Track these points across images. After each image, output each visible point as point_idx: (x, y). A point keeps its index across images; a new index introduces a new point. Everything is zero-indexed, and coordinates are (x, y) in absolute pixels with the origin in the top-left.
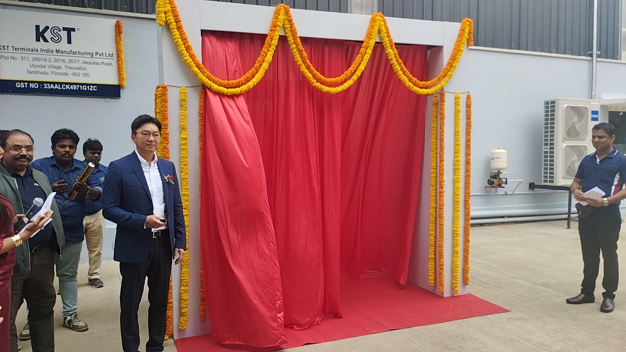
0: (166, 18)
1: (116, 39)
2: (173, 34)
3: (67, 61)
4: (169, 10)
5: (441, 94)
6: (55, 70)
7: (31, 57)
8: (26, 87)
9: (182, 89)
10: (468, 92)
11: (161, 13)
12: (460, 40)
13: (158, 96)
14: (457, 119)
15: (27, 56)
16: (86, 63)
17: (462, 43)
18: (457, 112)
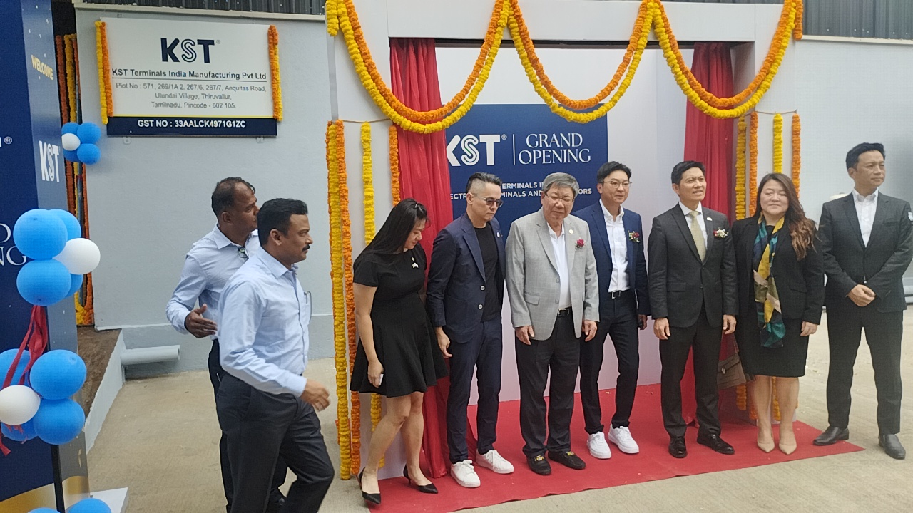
0: (339, 23)
1: (270, 52)
2: (349, 47)
3: (205, 87)
4: (343, 12)
5: (752, 116)
6: (189, 101)
7: (156, 83)
8: (152, 125)
9: (363, 126)
10: (795, 112)
11: (332, 18)
12: (782, 32)
13: (330, 137)
14: (778, 153)
15: (151, 82)
16: (230, 89)
17: (785, 36)
18: (776, 145)
